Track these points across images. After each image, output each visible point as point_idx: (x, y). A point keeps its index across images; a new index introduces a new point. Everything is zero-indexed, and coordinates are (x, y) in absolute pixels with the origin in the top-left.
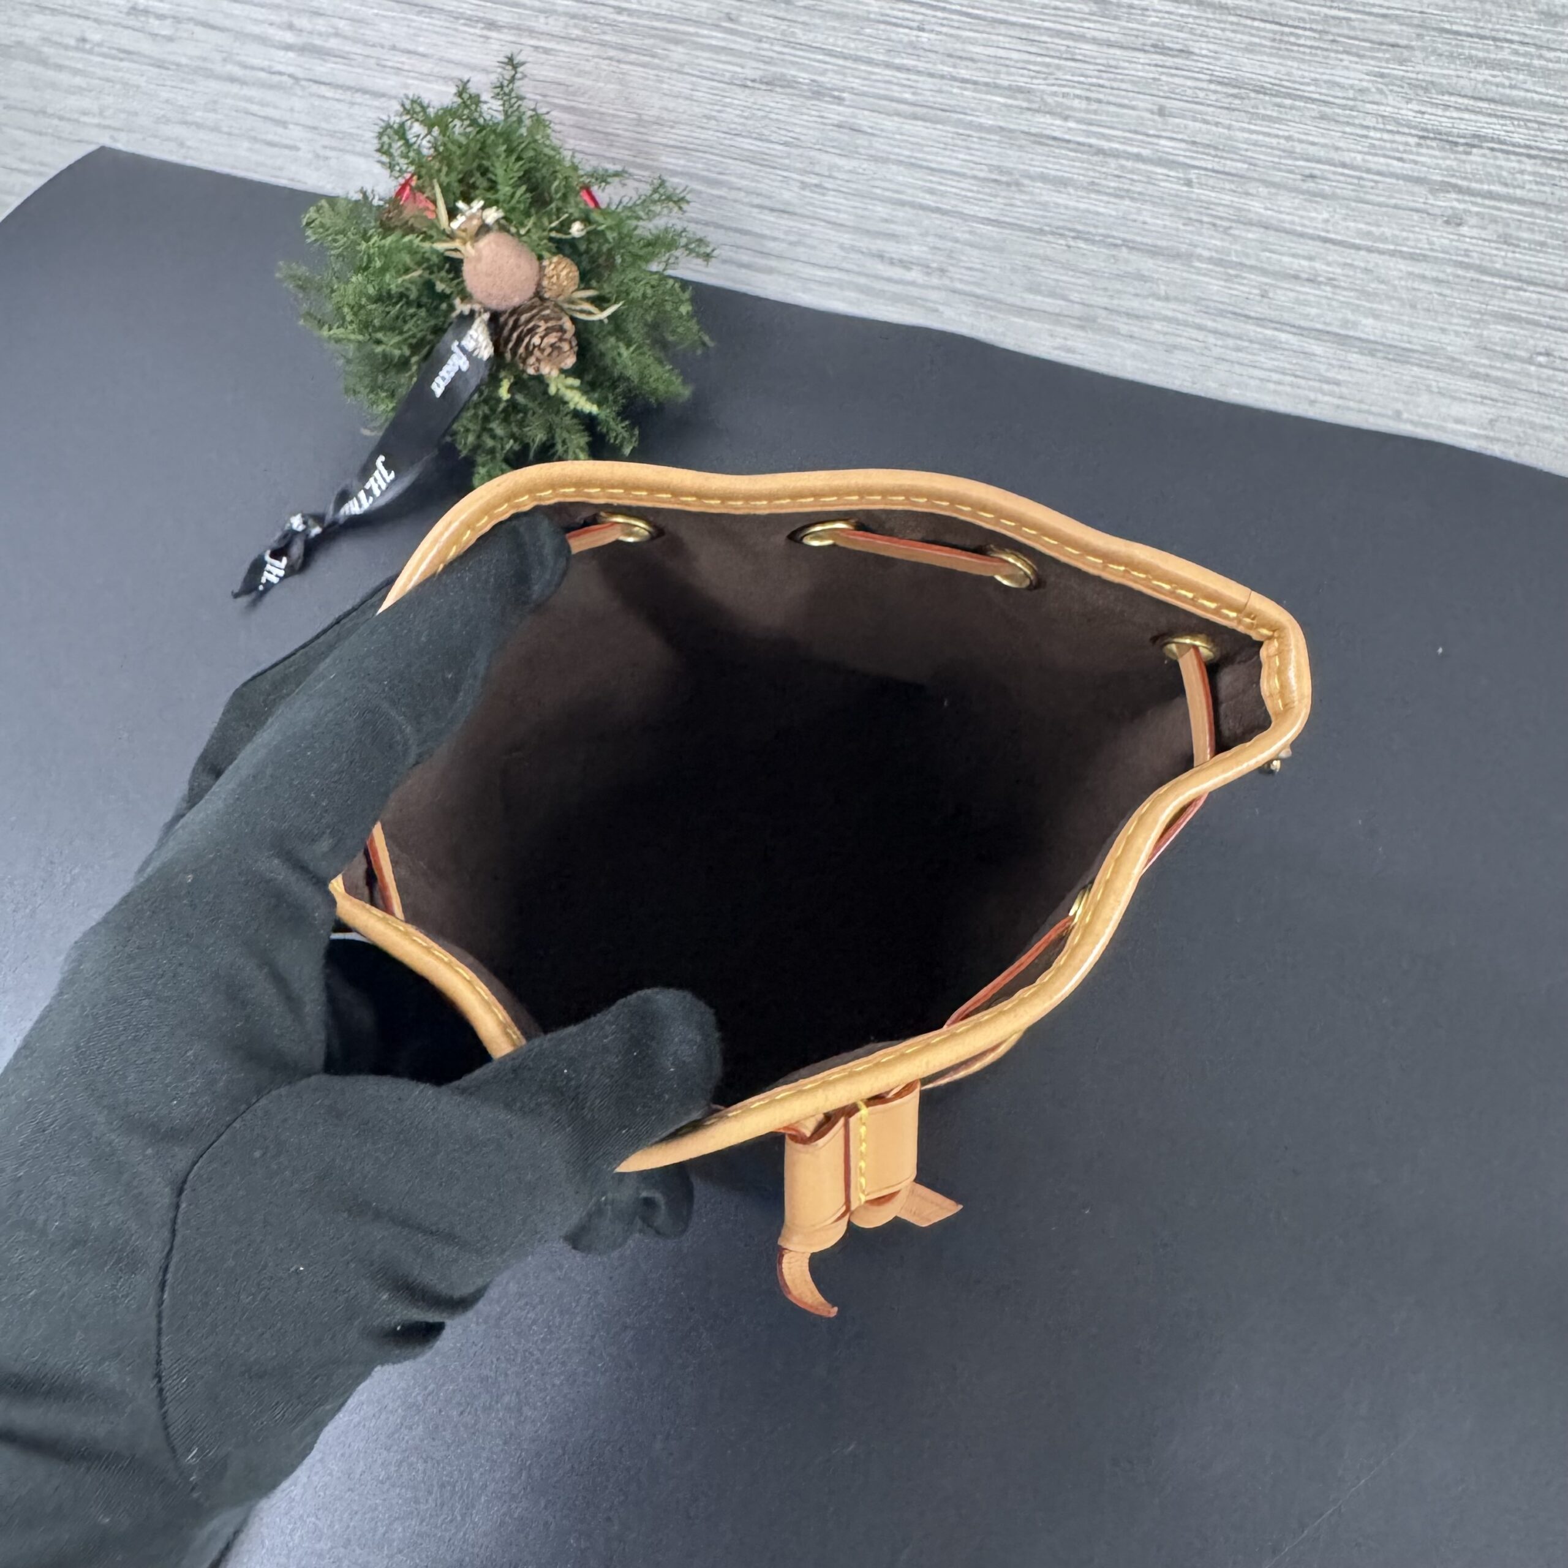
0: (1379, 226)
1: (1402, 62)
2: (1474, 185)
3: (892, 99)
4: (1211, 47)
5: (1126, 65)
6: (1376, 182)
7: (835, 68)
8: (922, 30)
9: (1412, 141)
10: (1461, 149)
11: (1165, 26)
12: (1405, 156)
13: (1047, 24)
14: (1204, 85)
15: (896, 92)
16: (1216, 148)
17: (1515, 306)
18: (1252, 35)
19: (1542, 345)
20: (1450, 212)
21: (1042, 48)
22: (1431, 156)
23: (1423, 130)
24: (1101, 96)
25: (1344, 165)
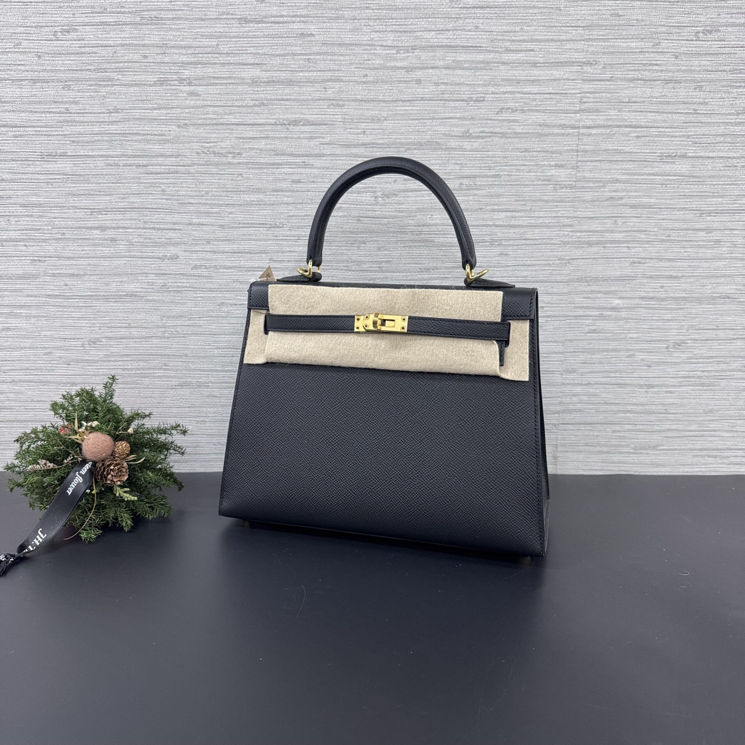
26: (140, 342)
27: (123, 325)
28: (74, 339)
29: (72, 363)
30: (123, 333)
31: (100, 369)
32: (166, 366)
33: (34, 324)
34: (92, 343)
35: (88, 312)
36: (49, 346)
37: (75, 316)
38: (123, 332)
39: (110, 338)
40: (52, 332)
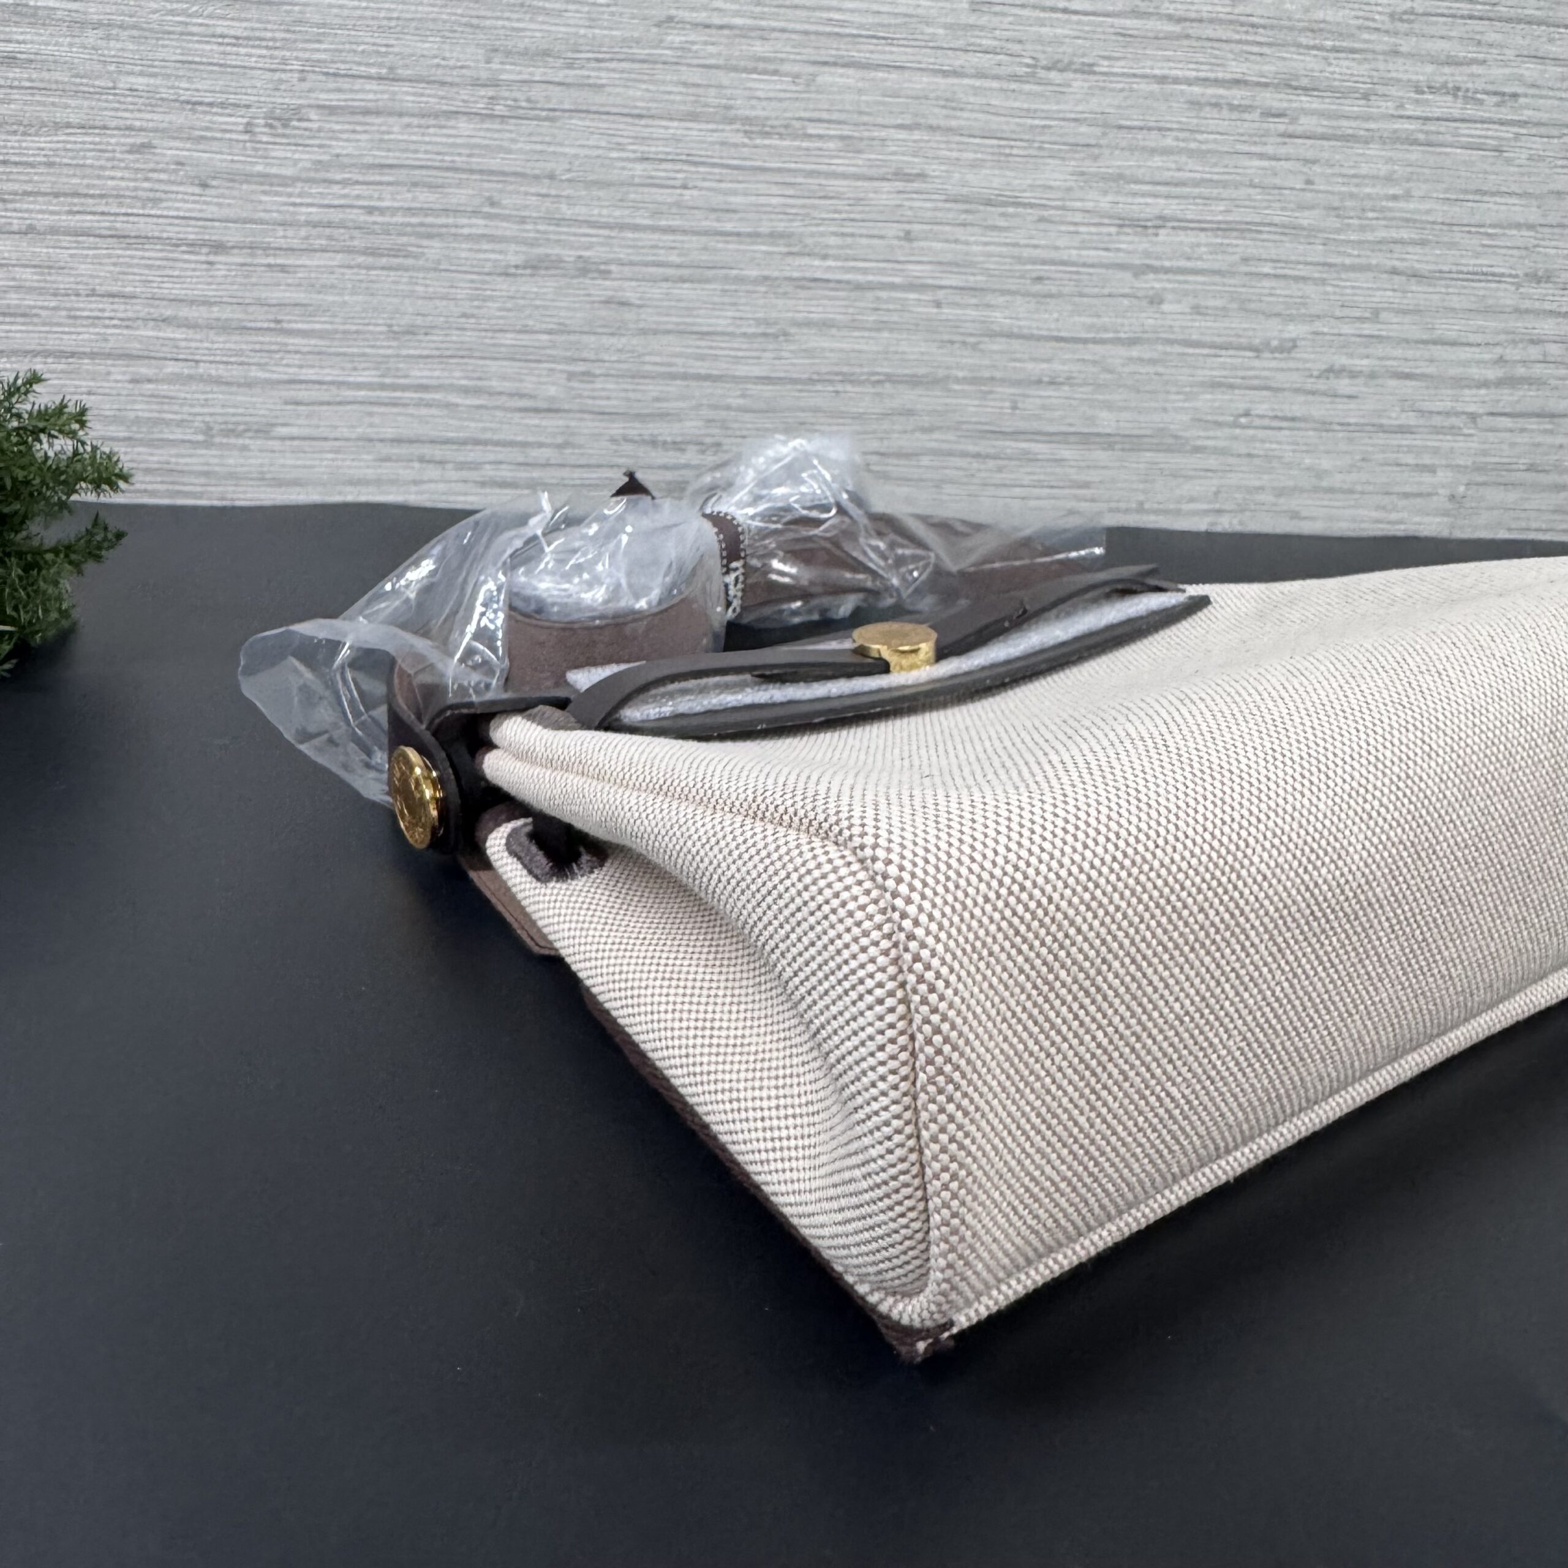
0: (1099, 316)
1: (1096, 158)
2: (1167, 264)
3: (658, 264)
4: (943, 168)
5: (875, 196)
6: (1091, 274)
7: (602, 240)
8: (684, 187)
9: (1113, 230)
10: (1150, 231)
11: (903, 154)
12: (1110, 246)
13: (800, 166)
14: (940, 205)
15: (662, 256)
16: (958, 265)
17: (1216, 373)
18: (976, 152)
19: (1242, 406)
20: (1151, 293)
21: (797, 190)
22: (1131, 242)
23: (1123, 219)
24: (854, 230)
25: (1064, 263)
26: (420, 126)
27: (373, 71)
28: (222, 105)
29: (214, 183)
30: (371, 96)
31: (301, 204)
32: (493, 204)
33: (93, 48)
34: (276, 123)
35: (269, 22)
36: (145, 124)
37: (226, 31)
38: (371, 93)
39: (332, 110)
40: (152, 81)
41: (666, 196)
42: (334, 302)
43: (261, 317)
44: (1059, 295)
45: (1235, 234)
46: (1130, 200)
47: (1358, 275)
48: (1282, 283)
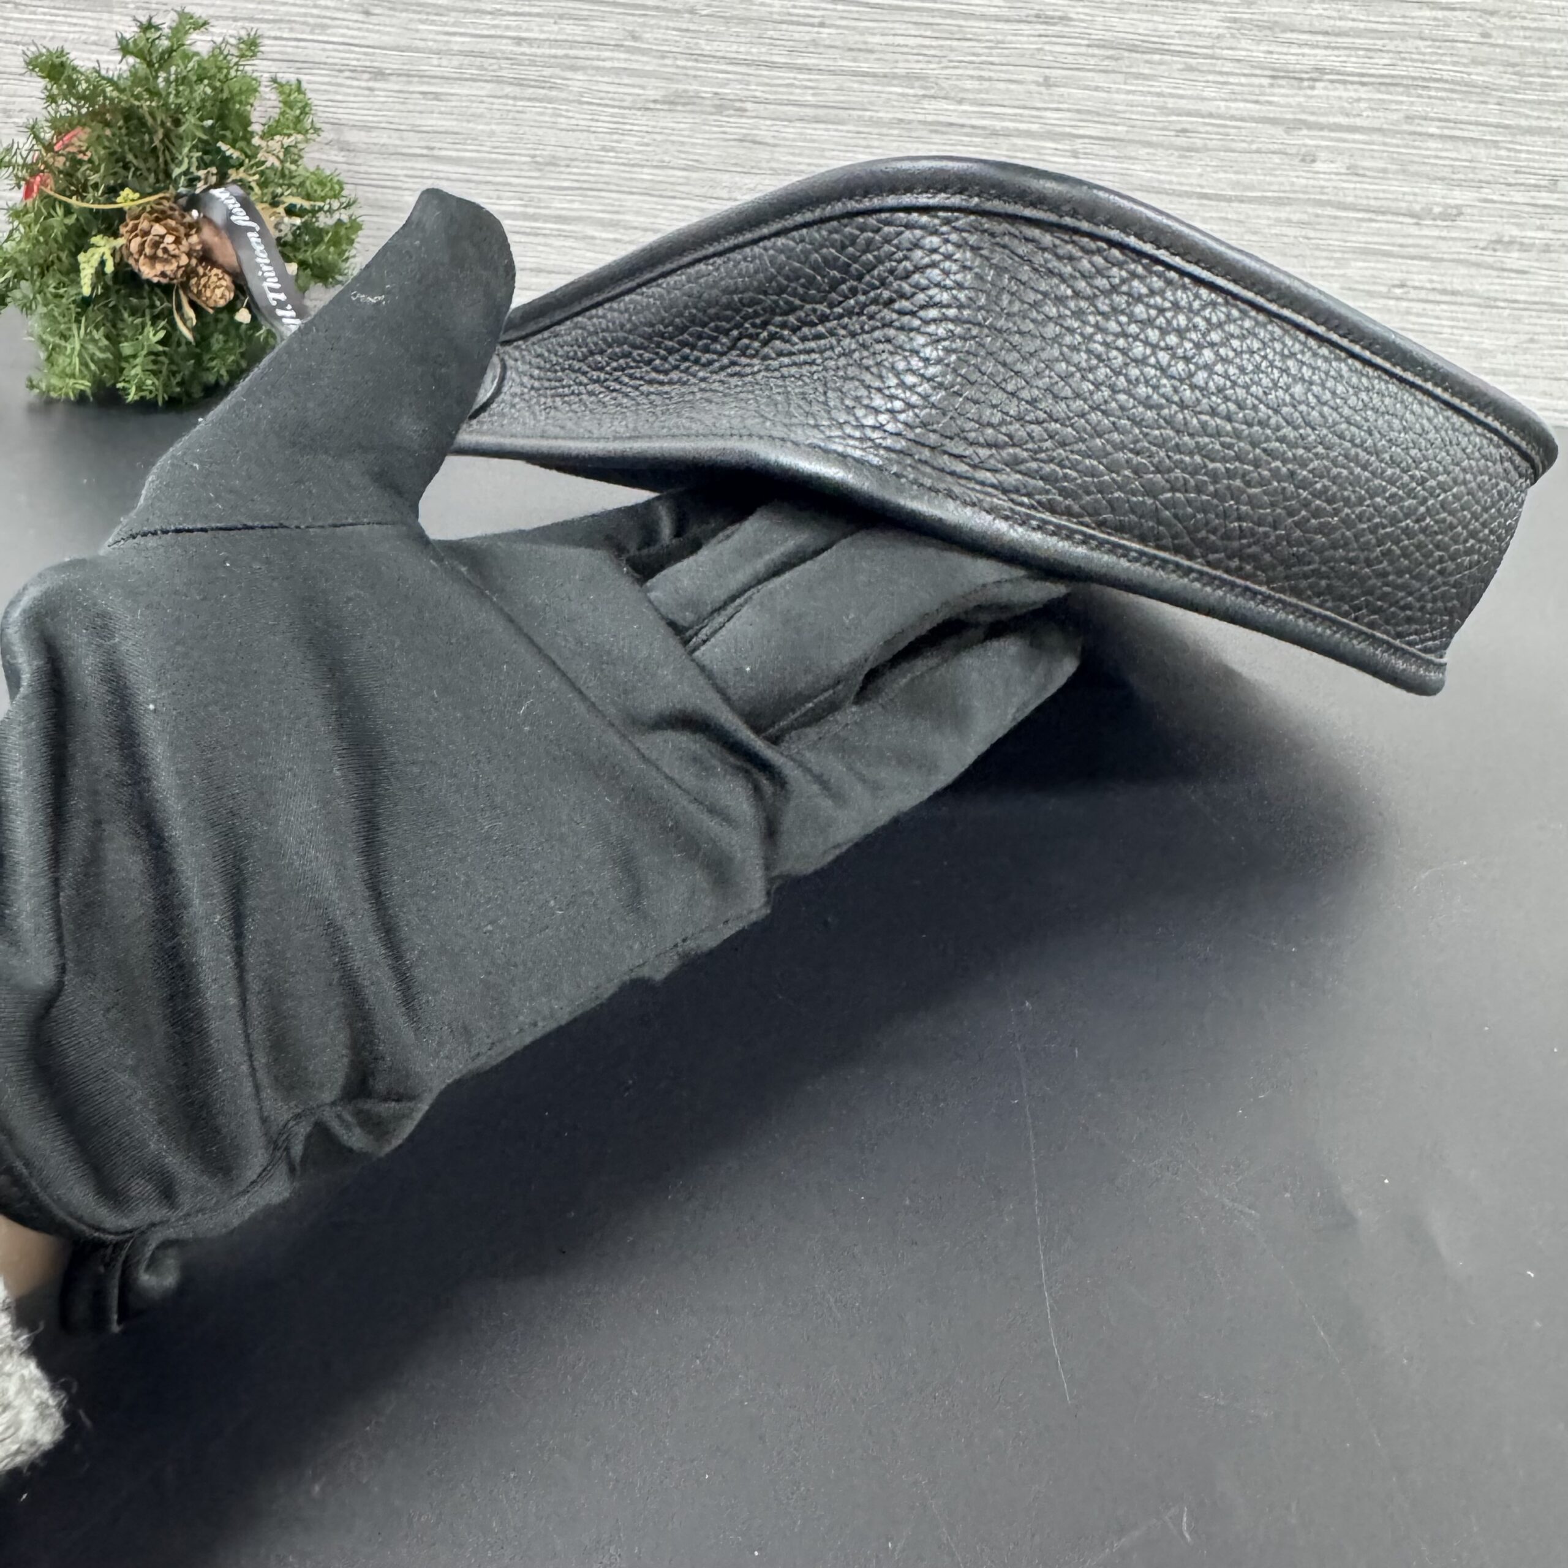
0: (1245, 173)
2: (1322, 120)
3: (795, 104)
4: (1087, 10)
5: (1014, 38)
6: (1239, 128)
7: (739, 77)
8: (822, 25)
9: (1266, 81)
10: (1306, 83)
12: (1262, 98)
14: (1083, 50)
15: (797, 95)
16: (1098, 114)
17: (1370, 239)
19: (1396, 276)
20: (1303, 150)
21: (934, 31)
22: (1283, 95)
23: (1276, 70)
24: (992, 74)
25: (1211, 115)
31: (455, 34)
32: (635, 38)
41: (803, 34)
42: (483, 131)
43: (414, 143)
44: (1206, 149)
45: (1400, 89)
46: (1285, 50)
47: (1536, 138)
48: (1449, 145)
